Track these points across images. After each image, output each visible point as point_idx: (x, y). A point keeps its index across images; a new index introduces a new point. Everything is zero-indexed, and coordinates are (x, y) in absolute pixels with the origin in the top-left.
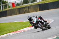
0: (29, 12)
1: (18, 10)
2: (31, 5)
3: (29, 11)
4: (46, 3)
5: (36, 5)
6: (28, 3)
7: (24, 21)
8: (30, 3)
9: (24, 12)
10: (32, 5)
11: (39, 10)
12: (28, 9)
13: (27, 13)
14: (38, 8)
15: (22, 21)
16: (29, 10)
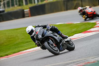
1: (64, 4)
7: (75, 23)
9: (74, 7)
15: (70, 23)
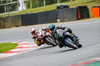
0: (4, 28)
2: (8, 15)
3: (5, 25)
4: (32, 12)
5: (16, 17)
6: (4, 12)
8: (7, 12)
10: (10, 15)
11: (20, 24)
12: (3, 23)
13: (2, 28)
14: (19, 21)
16: (5, 23)
